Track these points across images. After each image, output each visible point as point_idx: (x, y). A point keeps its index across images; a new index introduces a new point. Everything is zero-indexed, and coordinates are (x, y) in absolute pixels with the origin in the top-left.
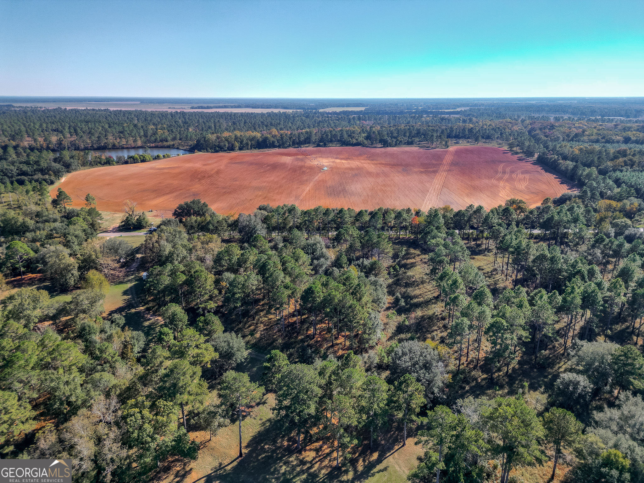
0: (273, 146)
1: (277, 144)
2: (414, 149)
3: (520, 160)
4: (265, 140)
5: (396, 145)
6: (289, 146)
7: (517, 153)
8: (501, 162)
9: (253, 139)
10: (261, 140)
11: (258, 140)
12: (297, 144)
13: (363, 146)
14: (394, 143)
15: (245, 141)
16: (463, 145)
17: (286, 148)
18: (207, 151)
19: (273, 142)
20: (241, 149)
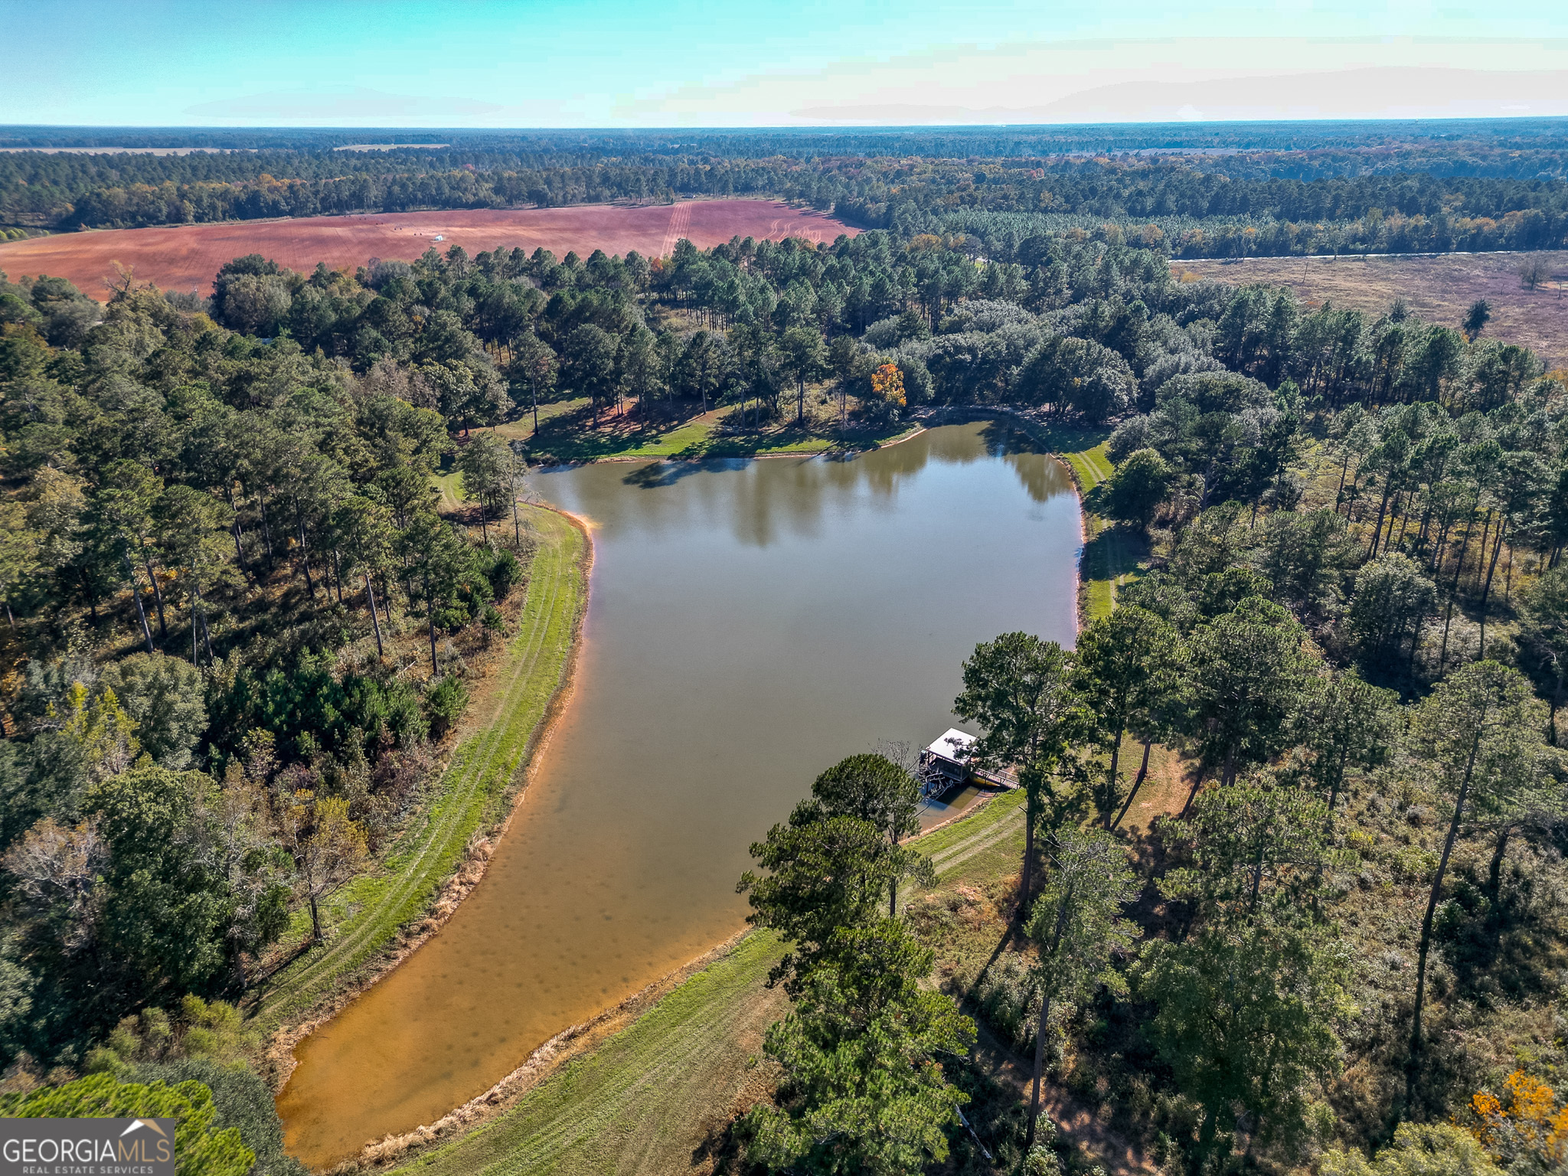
0: (275, 211)
1: (287, 208)
2: (604, 208)
3: (805, 214)
4: (254, 198)
5: (565, 203)
6: (315, 212)
7: (800, 206)
8: (774, 218)
9: (224, 195)
10: (243, 197)
11: (237, 199)
12: (336, 206)
13: (493, 208)
14: (560, 198)
15: (206, 202)
16: (699, 199)
17: (307, 215)
18: (114, 226)
19: (275, 203)
20: (199, 219)
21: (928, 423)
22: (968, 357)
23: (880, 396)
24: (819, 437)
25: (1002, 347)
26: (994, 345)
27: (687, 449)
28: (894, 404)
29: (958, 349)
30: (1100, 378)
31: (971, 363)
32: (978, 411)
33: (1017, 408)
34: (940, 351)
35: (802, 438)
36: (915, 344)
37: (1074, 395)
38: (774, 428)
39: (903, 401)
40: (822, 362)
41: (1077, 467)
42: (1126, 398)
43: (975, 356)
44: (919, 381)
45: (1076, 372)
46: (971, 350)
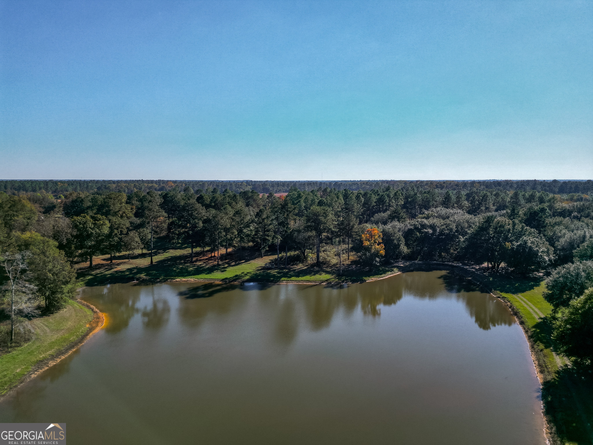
21: (403, 270)
22: (430, 231)
23: (368, 249)
24: (327, 272)
25: (454, 227)
26: (447, 225)
27: (236, 276)
28: (377, 254)
29: (424, 226)
30: (526, 242)
31: (432, 234)
32: (439, 265)
33: (464, 264)
34: (412, 227)
35: (316, 273)
36: (396, 223)
37: (505, 255)
38: (300, 266)
39: (383, 252)
40: (332, 227)
41: (516, 305)
42: (547, 259)
43: (434, 230)
44: (395, 242)
45: (506, 239)
46: (433, 227)
